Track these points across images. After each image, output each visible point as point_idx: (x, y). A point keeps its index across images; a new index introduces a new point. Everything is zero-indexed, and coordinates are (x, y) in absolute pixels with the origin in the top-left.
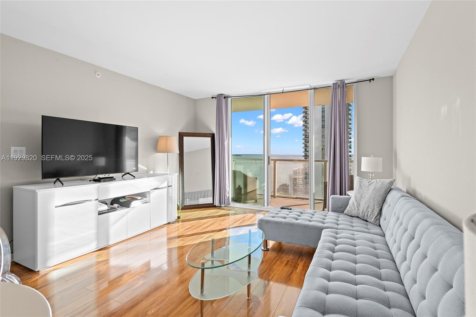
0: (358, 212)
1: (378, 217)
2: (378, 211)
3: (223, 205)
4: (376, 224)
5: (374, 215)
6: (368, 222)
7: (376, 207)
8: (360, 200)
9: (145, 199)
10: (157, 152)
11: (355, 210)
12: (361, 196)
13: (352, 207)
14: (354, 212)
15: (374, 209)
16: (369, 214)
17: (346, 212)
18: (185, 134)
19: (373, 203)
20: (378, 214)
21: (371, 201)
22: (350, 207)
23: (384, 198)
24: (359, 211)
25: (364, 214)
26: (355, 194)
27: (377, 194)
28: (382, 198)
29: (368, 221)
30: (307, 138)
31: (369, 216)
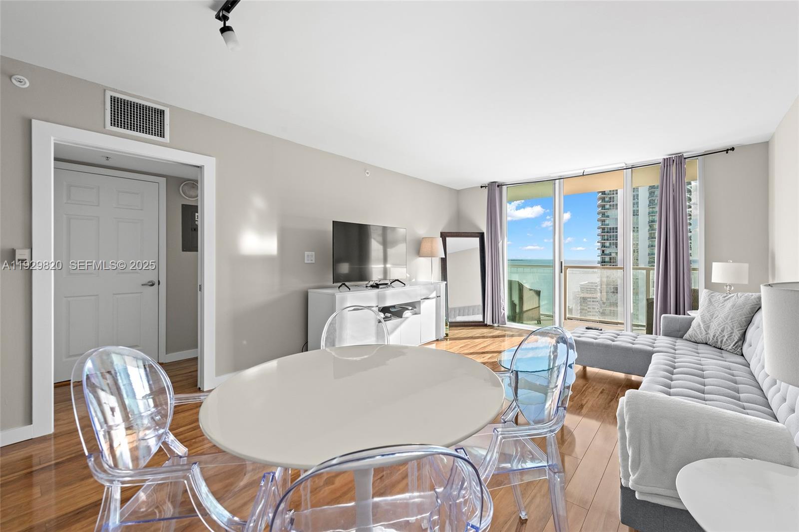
0: (706, 337)
1: (740, 343)
2: (739, 335)
3: (496, 325)
4: (735, 352)
5: (732, 340)
6: (723, 351)
7: (735, 330)
8: (710, 320)
9: (415, 309)
10: (420, 257)
11: (701, 333)
12: (712, 316)
13: (697, 330)
14: (700, 337)
15: (732, 333)
16: (725, 340)
17: (686, 336)
18: (448, 234)
19: (731, 324)
20: (740, 340)
21: (728, 321)
22: (694, 330)
23: (750, 319)
24: (708, 335)
25: (717, 339)
26: (702, 312)
27: (737, 312)
28: (746, 318)
29: (723, 349)
30: (605, 233)
31: (725, 342)
